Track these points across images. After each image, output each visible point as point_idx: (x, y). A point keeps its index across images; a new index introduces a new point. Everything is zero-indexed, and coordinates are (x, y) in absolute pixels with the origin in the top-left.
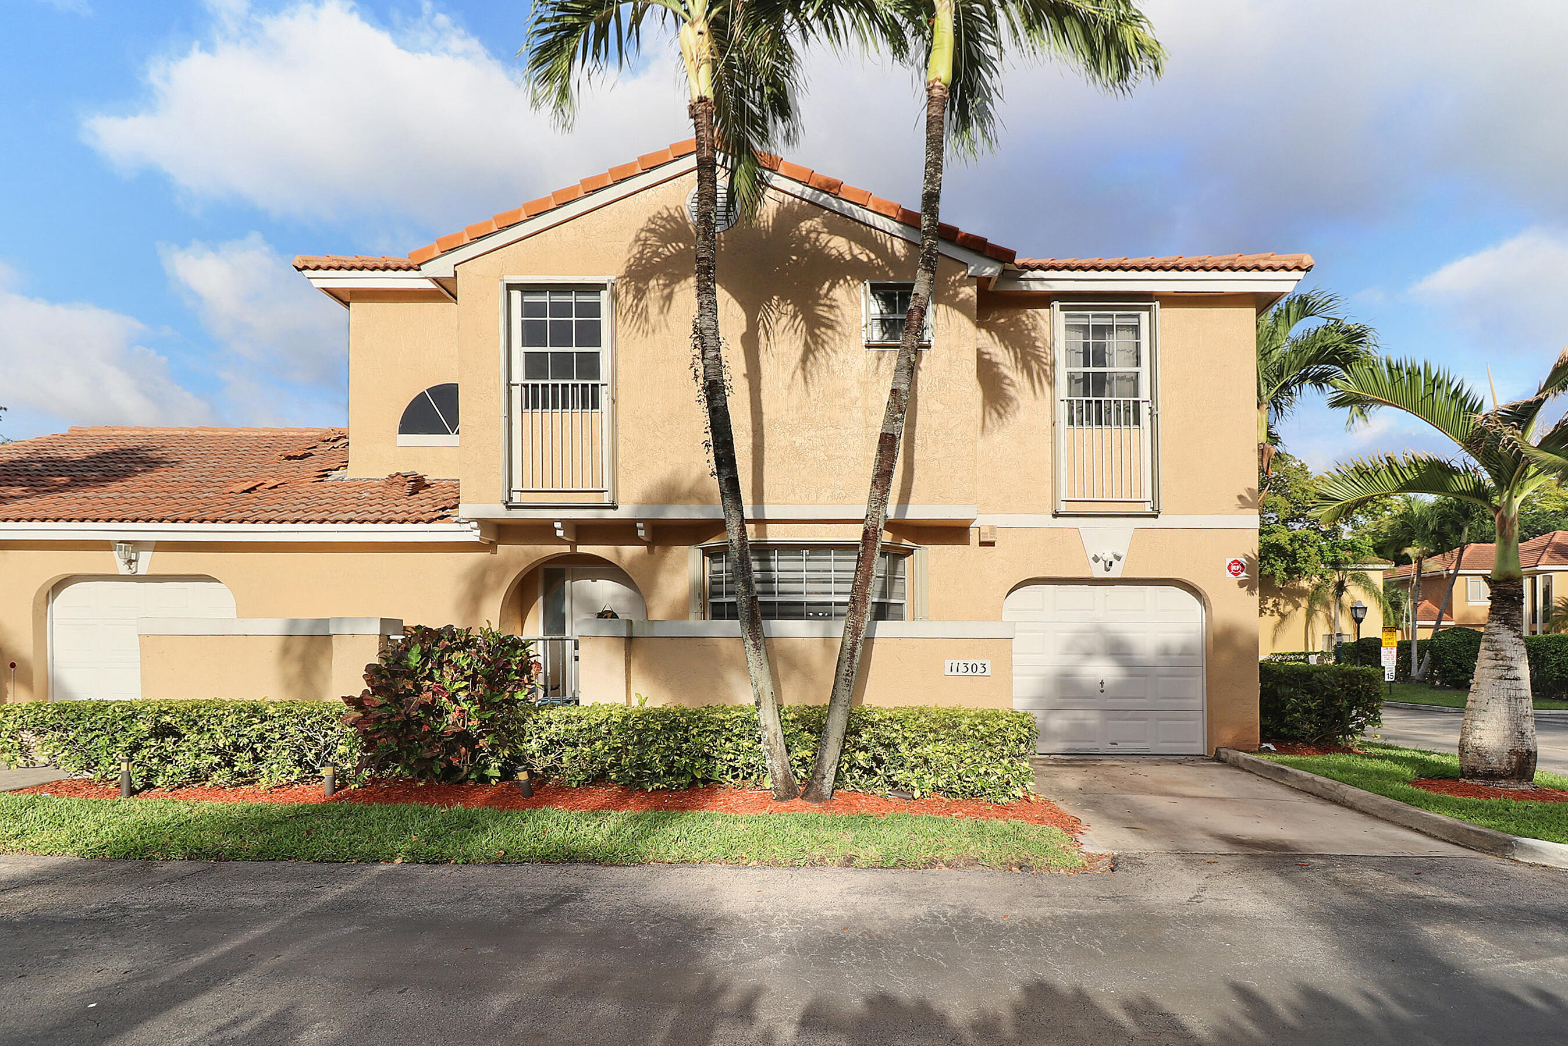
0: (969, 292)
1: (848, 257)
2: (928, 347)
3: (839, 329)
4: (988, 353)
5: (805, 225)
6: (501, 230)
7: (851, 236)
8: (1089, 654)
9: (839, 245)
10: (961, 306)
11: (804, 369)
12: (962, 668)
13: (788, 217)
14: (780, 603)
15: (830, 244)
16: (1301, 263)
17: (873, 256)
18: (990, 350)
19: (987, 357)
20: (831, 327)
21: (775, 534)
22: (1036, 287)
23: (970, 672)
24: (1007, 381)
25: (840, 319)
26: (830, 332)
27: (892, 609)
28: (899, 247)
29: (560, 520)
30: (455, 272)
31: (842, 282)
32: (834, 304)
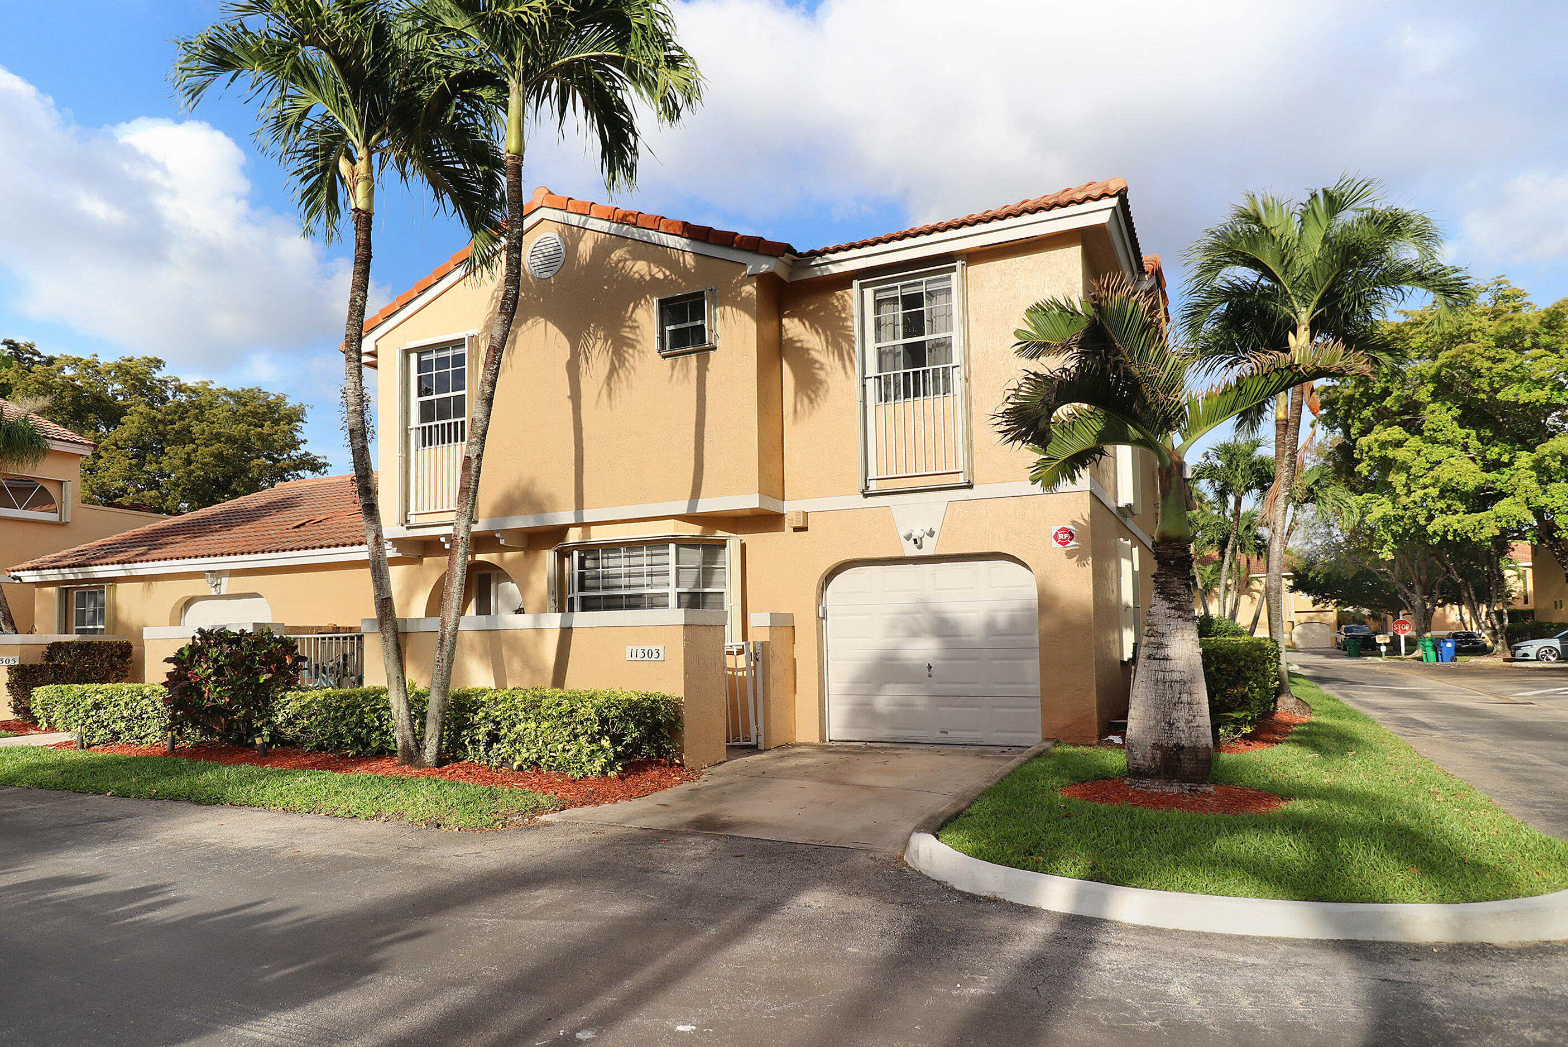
0: (750, 289)
1: (648, 278)
2: (714, 349)
3: (638, 347)
4: (800, 341)
5: (615, 256)
6: (402, 307)
7: (649, 260)
8: (915, 634)
9: (641, 268)
10: (743, 305)
11: (609, 385)
12: (640, 654)
13: (602, 251)
14: (605, 597)
15: (634, 270)
16: (1108, 189)
17: (668, 273)
18: (802, 338)
19: (799, 345)
20: (633, 347)
21: (599, 535)
22: (835, 269)
23: (646, 658)
24: (818, 365)
25: (640, 338)
26: (630, 351)
27: (710, 599)
28: (689, 260)
29: (444, 535)
30: (376, 346)
31: (643, 302)
32: (635, 324)
